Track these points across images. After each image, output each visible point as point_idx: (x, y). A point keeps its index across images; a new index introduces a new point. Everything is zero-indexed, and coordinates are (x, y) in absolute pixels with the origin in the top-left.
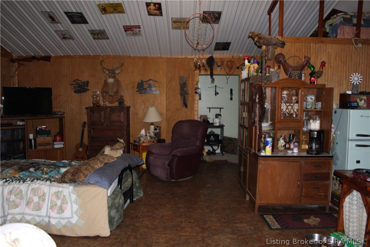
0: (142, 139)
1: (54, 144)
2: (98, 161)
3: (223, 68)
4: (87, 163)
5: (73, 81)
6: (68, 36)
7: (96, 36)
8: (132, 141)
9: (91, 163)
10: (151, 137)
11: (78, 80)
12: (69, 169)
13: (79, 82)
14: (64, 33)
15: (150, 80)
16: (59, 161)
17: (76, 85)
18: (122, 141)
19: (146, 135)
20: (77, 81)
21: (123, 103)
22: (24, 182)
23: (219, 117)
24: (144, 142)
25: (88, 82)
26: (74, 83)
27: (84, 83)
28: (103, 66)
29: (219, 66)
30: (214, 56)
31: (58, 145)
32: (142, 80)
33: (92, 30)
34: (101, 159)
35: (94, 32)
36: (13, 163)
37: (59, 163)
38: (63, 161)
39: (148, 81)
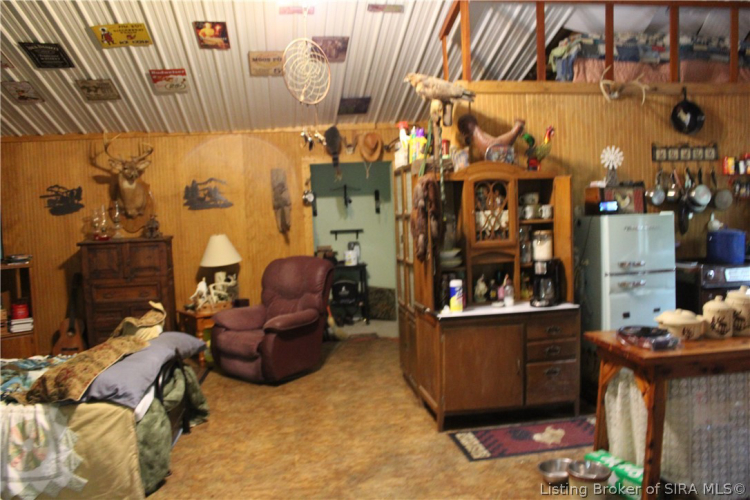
0: (201, 302)
1: (10, 325)
2: (111, 351)
3: (357, 149)
4: (86, 357)
5: (48, 190)
6: (30, 93)
7: (92, 93)
8: (180, 307)
9: (95, 355)
10: (220, 298)
11: (57, 186)
12: (47, 372)
13: (61, 190)
14: (21, 88)
15: (211, 180)
16: (25, 358)
17: (54, 198)
18: (159, 306)
19: (209, 293)
20: (56, 189)
21: (157, 229)
23: (356, 248)
24: (205, 308)
25: (79, 190)
26: (50, 193)
27: (72, 192)
28: (111, 154)
29: (349, 146)
30: (340, 127)
31: (22, 325)
32: (194, 182)
33: (83, 81)
34: (116, 347)
35: (87, 85)
37: (25, 363)
38: (35, 358)
39: (206, 183)
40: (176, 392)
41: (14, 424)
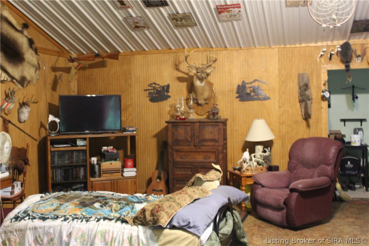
0: (245, 166)
1: (123, 171)
2: (186, 196)
3: (365, 58)
4: (171, 198)
5: (149, 86)
6: (141, 24)
7: (179, 22)
8: (230, 168)
9: (177, 197)
10: (259, 164)
11: (154, 83)
12: (147, 206)
13: (157, 86)
14: (136, 21)
15: (255, 81)
16: (132, 195)
17: (152, 91)
18: (218, 167)
19: (251, 160)
20: (154, 85)
21: (217, 113)
22: (87, 221)
23: (360, 132)
24: (248, 170)
25: (168, 86)
26: (150, 88)
27: (163, 87)
28: (189, 63)
29: (359, 56)
30: (351, 42)
31: (130, 172)
32: (243, 82)
33: (174, 15)
34: (190, 193)
35: (175, 17)
36: (72, 195)
37: (132, 197)
38: (138, 195)
39: (252, 83)
40: (227, 228)
41: (125, 237)
